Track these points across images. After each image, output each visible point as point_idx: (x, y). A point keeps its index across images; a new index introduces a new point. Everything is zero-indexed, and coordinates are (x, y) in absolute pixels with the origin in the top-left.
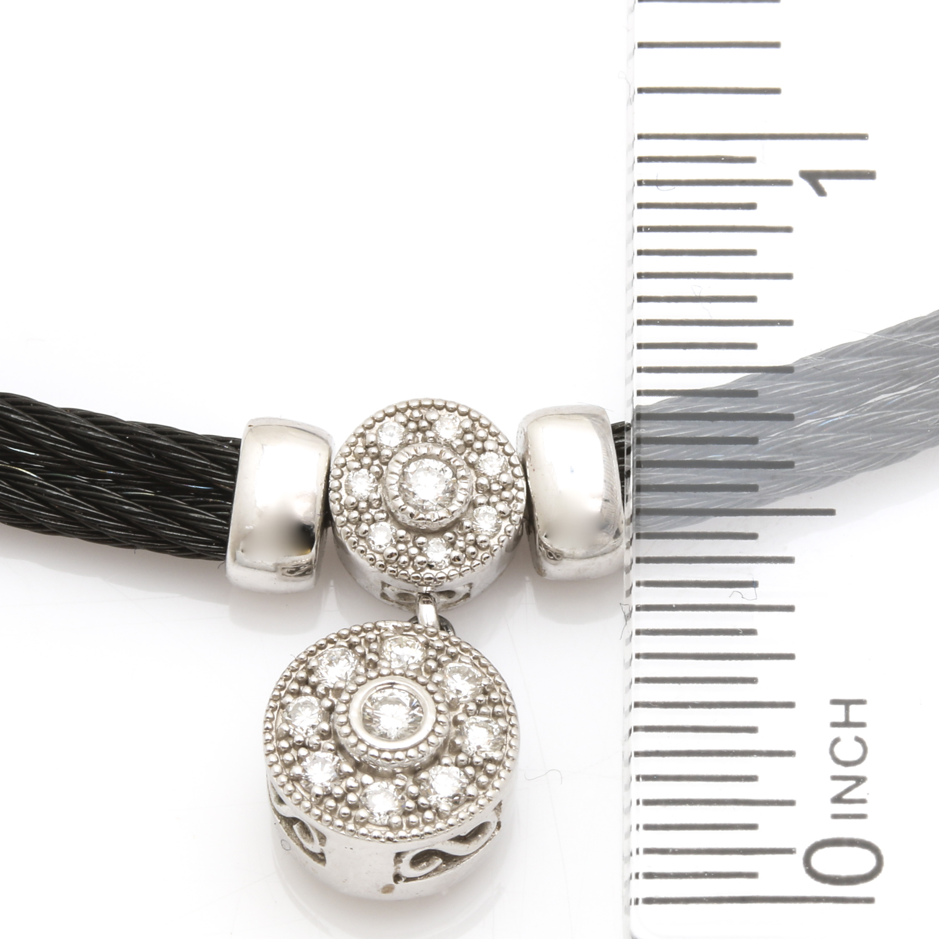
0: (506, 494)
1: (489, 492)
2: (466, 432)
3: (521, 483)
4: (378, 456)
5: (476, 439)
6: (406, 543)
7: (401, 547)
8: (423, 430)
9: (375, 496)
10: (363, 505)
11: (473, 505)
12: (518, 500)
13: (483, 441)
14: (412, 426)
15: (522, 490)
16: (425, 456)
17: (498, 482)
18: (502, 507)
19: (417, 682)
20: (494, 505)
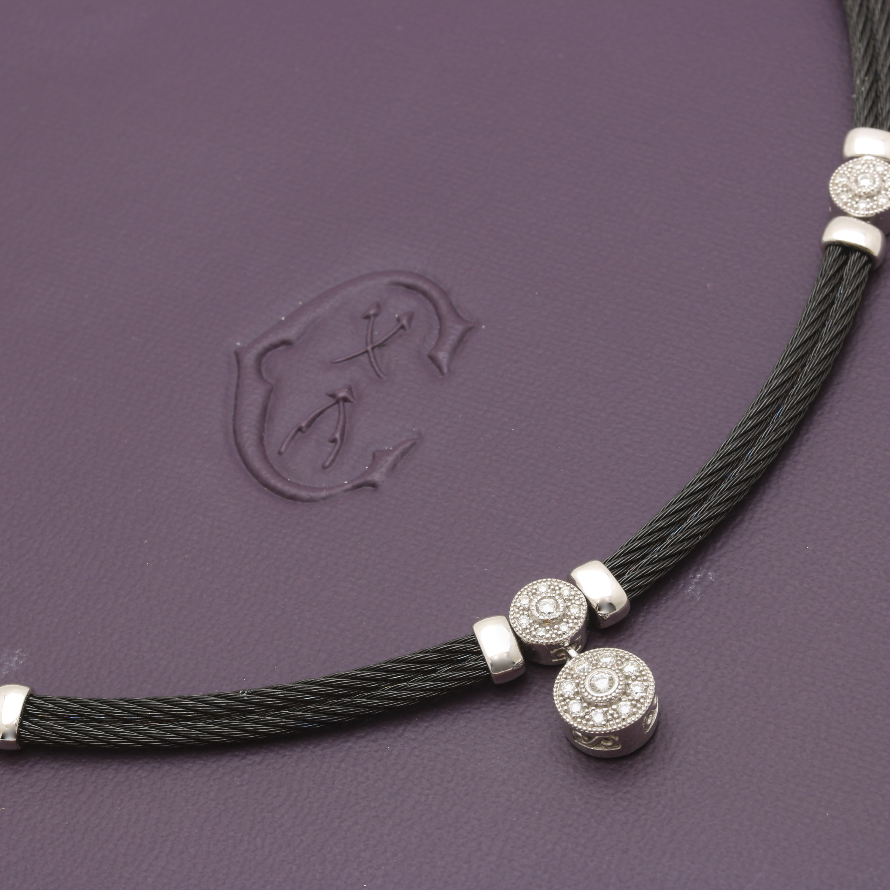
0: (576, 598)
1: (570, 600)
2: (550, 586)
3: (579, 592)
4: (524, 610)
5: (555, 586)
6: (551, 630)
7: (550, 632)
8: (535, 594)
9: (531, 621)
10: (529, 627)
11: (568, 607)
12: (581, 598)
13: (558, 586)
14: (530, 594)
15: (581, 594)
16: (541, 599)
17: (571, 596)
18: (577, 602)
19: (603, 668)
20: (575, 603)
